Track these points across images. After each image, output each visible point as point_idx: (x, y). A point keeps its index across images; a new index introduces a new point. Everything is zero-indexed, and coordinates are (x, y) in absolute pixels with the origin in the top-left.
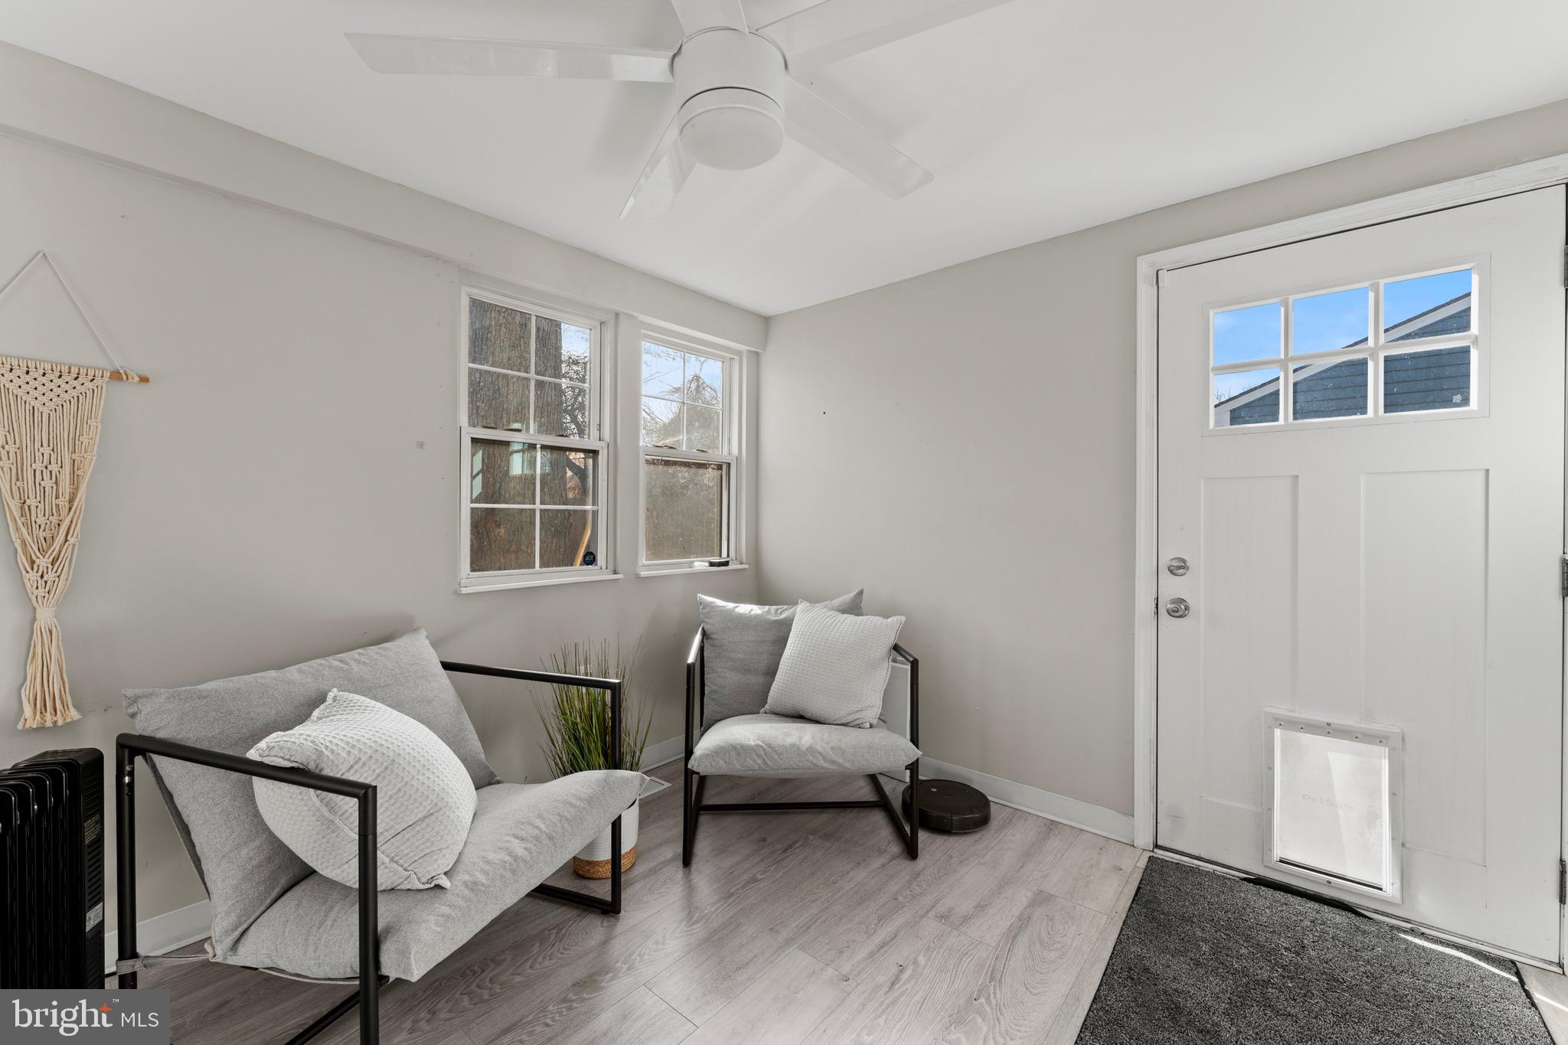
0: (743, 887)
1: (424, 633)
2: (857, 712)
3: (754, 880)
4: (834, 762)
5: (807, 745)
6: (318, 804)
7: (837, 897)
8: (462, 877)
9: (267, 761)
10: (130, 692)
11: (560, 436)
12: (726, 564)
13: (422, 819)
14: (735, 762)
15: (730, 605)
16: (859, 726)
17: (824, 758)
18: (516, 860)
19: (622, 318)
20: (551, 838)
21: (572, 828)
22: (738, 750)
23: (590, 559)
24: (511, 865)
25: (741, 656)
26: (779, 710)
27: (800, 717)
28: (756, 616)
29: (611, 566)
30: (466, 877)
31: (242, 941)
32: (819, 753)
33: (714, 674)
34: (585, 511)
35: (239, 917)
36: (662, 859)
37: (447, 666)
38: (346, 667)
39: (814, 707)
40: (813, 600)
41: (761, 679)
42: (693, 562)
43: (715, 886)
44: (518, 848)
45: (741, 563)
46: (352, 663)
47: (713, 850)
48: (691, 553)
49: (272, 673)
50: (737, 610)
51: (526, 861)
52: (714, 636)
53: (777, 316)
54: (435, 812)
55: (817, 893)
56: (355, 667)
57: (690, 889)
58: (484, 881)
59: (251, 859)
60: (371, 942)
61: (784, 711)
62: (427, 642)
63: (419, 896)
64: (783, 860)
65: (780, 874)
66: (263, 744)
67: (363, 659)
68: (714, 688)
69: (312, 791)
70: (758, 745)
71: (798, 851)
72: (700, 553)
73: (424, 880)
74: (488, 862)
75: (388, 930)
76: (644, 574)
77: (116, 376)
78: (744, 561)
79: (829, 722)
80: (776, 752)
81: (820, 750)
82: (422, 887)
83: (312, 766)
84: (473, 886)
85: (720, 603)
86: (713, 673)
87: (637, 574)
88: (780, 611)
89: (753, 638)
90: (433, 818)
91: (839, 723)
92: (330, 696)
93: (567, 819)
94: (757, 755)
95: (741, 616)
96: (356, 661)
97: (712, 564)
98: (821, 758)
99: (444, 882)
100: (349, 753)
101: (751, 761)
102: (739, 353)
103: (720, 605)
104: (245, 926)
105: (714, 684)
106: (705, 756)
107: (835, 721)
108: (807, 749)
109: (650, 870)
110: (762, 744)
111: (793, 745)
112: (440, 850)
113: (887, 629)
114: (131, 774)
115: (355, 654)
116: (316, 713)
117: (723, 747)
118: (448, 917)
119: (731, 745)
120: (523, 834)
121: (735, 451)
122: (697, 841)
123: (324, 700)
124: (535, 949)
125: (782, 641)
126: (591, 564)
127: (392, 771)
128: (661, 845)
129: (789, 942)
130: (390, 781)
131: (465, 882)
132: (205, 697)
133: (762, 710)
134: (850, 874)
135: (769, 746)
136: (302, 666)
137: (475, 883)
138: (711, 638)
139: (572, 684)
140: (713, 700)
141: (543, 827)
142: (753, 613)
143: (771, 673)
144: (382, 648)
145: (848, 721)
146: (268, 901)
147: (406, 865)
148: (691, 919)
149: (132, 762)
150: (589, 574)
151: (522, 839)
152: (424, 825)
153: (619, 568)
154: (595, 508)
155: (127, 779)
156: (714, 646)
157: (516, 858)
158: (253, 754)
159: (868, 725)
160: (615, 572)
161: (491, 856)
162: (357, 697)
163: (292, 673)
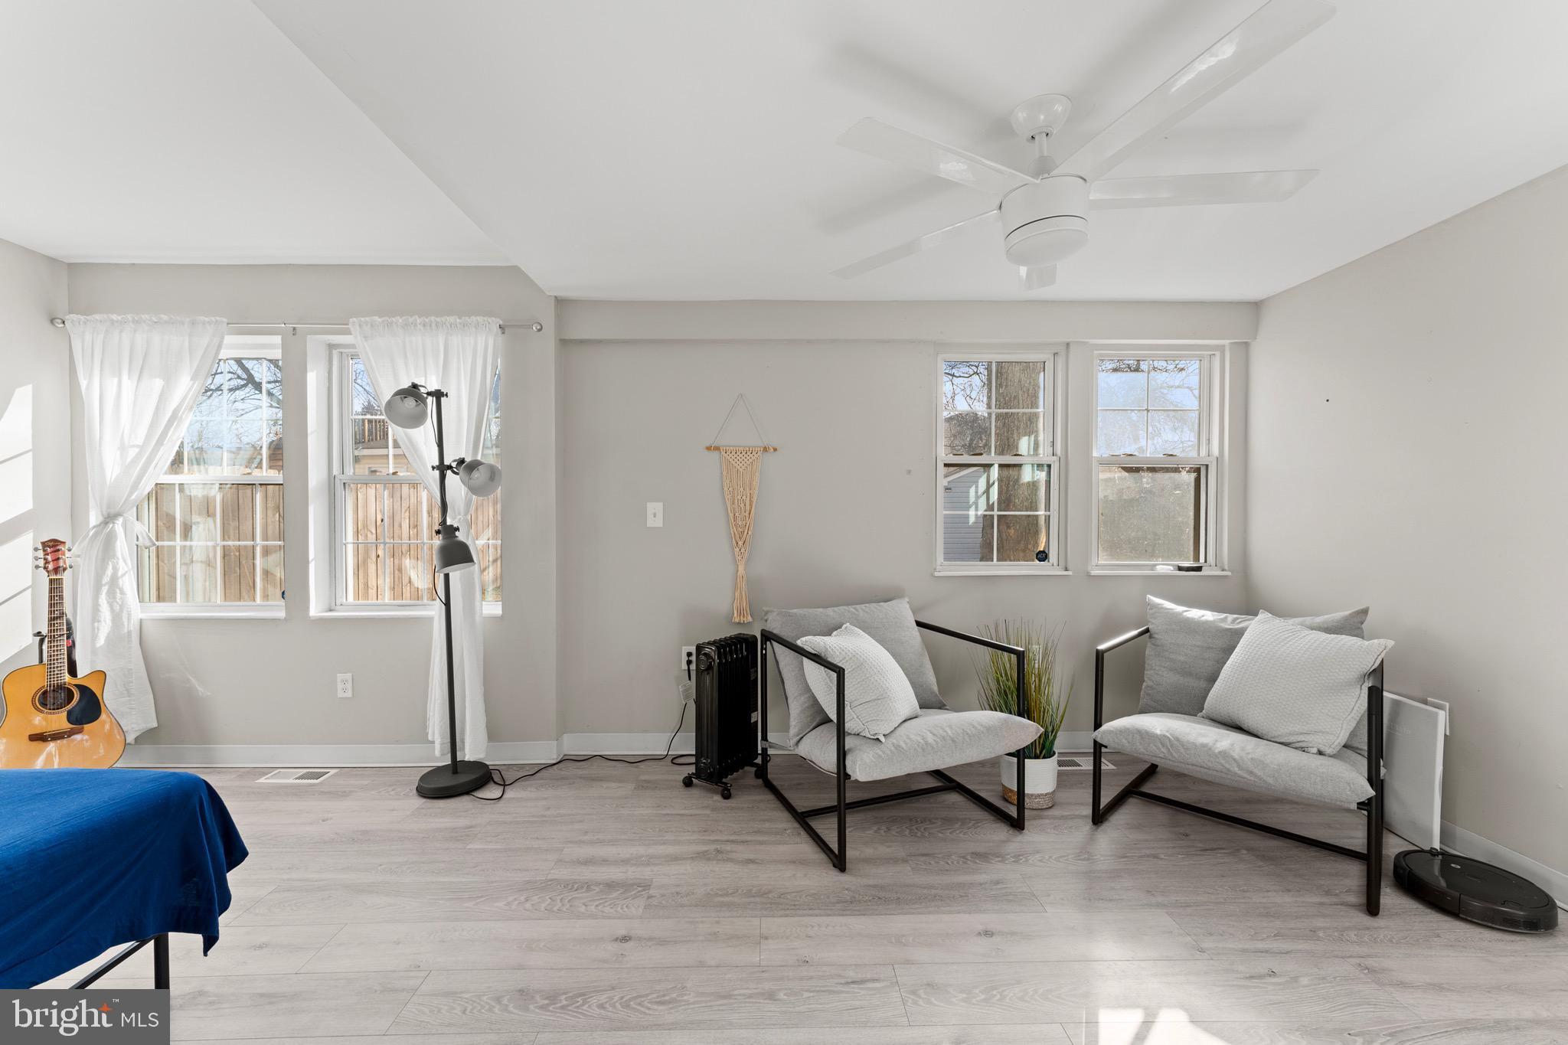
0: (1141, 857)
1: (907, 599)
2: (1302, 734)
3: (1155, 857)
4: (1251, 773)
5: (1221, 749)
6: (825, 675)
7: (1237, 900)
8: (892, 740)
9: (805, 647)
10: (765, 609)
11: (1015, 455)
12: (1199, 569)
13: (874, 700)
14: (1138, 744)
15: (1179, 609)
16: (1303, 750)
17: (1239, 766)
18: (926, 744)
19: (1072, 347)
20: (953, 741)
21: (970, 739)
22: (1144, 735)
23: (1043, 556)
24: (923, 745)
25: (1182, 658)
26: (1214, 716)
27: (1238, 728)
28: (1206, 622)
29: (1062, 563)
30: (895, 741)
31: (801, 742)
32: (1235, 760)
33: (1152, 672)
34: (1037, 516)
35: (800, 730)
36: (1077, 813)
37: (919, 624)
38: (856, 613)
39: (1250, 720)
40: (1277, 612)
41: (1203, 684)
42: (1155, 565)
43: (1114, 846)
44: (930, 739)
45: (1223, 570)
46: (860, 610)
47: (1128, 824)
48: (1159, 557)
49: (821, 610)
50: (1185, 614)
51: (933, 747)
52: (1156, 636)
53: (1265, 299)
54: (881, 698)
55: (1217, 890)
56: (861, 613)
57: (1091, 839)
58: (905, 748)
59: (805, 702)
60: (842, 754)
61: (1220, 719)
62: (908, 606)
63: (869, 740)
64: (1197, 855)
65: (1186, 863)
66: (804, 639)
67: (867, 609)
68: (1150, 683)
69: (823, 667)
70: (1164, 736)
71: (1219, 855)
72: (1167, 556)
73: (871, 733)
74: (910, 739)
75: (850, 750)
76: (1094, 572)
77: (765, 449)
78: (1226, 567)
79: (1266, 737)
80: (1183, 746)
81: (1236, 757)
82: (870, 736)
83: (823, 655)
84: (897, 747)
85: (1168, 605)
86: (1151, 669)
87: (1088, 573)
88: (1238, 621)
89: (1199, 643)
90: (879, 702)
91: (1278, 741)
92: (844, 626)
93: (967, 734)
94: (1162, 744)
95: (1188, 621)
96: (862, 610)
97: (1180, 569)
98: (1235, 765)
99: (882, 739)
100: (840, 653)
101: (1154, 747)
102: (1222, 348)
103: (1168, 607)
104: (801, 736)
105: (1150, 680)
106: (1110, 732)
107: (1274, 737)
108: (1220, 752)
109: (1062, 816)
110: (1169, 736)
111: (1204, 746)
112: (882, 720)
113: (1365, 652)
114: (766, 649)
115: (863, 606)
116: (835, 633)
117: (1128, 729)
118: (880, 756)
119: (1137, 729)
120: (935, 732)
121: (1215, 451)
122: (1116, 813)
123: (840, 627)
124: (957, 826)
125: (1229, 650)
126: (1044, 561)
127: (861, 669)
128: (1082, 804)
129: (1158, 905)
130: (859, 674)
131: (893, 744)
132: (792, 616)
133: (1200, 714)
134: (1270, 893)
135: (1178, 739)
136: (836, 609)
137: (899, 746)
138: (1153, 638)
139: (1006, 651)
140: (1148, 694)
141: (950, 732)
142: (1203, 618)
143: (1213, 679)
144: (880, 606)
145: (1288, 741)
146: (811, 727)
147: (864, 722)
148: (1079, 856)
149: (766, 644)
150: (1035, 568)
151: (934, 735)
152: (874, 703)
153: (1069, 567)
154: (1048, 513)
155: (764, 652)
156: (1154, 645)
157: (927, 743)
158: (799, 643)
159: (1315, 750)
160: (1066, 570)
161: (912, 737)
162: (856, 629)
163: (830, 611)
